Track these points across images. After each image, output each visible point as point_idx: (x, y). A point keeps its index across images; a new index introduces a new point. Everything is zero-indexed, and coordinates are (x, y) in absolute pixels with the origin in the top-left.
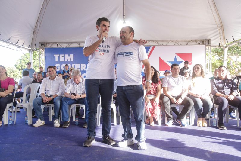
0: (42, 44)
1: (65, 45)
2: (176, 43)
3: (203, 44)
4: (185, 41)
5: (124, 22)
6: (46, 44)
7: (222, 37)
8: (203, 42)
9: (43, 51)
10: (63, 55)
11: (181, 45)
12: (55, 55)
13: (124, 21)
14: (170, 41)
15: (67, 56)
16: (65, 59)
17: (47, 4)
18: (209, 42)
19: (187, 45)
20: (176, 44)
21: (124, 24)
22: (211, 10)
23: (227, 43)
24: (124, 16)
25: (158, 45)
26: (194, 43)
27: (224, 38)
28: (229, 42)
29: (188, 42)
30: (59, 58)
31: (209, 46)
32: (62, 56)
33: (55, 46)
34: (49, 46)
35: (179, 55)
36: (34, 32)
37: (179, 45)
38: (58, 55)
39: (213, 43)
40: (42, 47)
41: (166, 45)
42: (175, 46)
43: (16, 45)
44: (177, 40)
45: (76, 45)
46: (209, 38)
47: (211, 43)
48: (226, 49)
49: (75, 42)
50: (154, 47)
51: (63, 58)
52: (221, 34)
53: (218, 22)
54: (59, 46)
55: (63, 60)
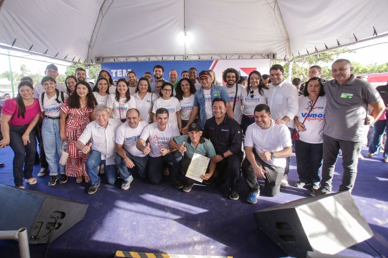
0: (98, 59)
1: (122, 60)
2: (240, 56)
3: (268, 58)
4: (250, 54)
5: (185, 35)
6: (103, 59)
7: (288, 51)
8: (268, 55)
9: (99, 66)
10: (121, 70)
11: (246, 59)
12: (112, 71)
13: (185, 33)
14: (234, 54)
15: (125, 71)
16: (122, 74)
17: (103, 17)
18: (274, 56)
19: (251, 59)
20: (240, 58)
21: (185, 37)
22: (278, 22)
23: (292, 57)
24: (185, 28)
25: (222, 59)
26: (259, 57)
27: (290, 52)
28: (295, 56)
29: (252, 56)
30: (116, 73)
31: (274, 61)
32: (119, 71)
33: (112, 60)
34: (105, 61)
35: (243, 69)
36: (89, 46)
37: (243, 59)
38: (116, 71)
39: (278, 56)
40: (98, 62)
41: (230, 59)
42: (239, 60)
43: (72, 62)
44: (241, 54)
45: (134, 60)
46: (274, 51)
47: (276, 57)
48: (291, 63)
49: (133, 56)
50: (217, 61)
51: (121, 73)
52: (287, 48)
53: (285, 35)
54: (116, 61)
55: (121, 76)
